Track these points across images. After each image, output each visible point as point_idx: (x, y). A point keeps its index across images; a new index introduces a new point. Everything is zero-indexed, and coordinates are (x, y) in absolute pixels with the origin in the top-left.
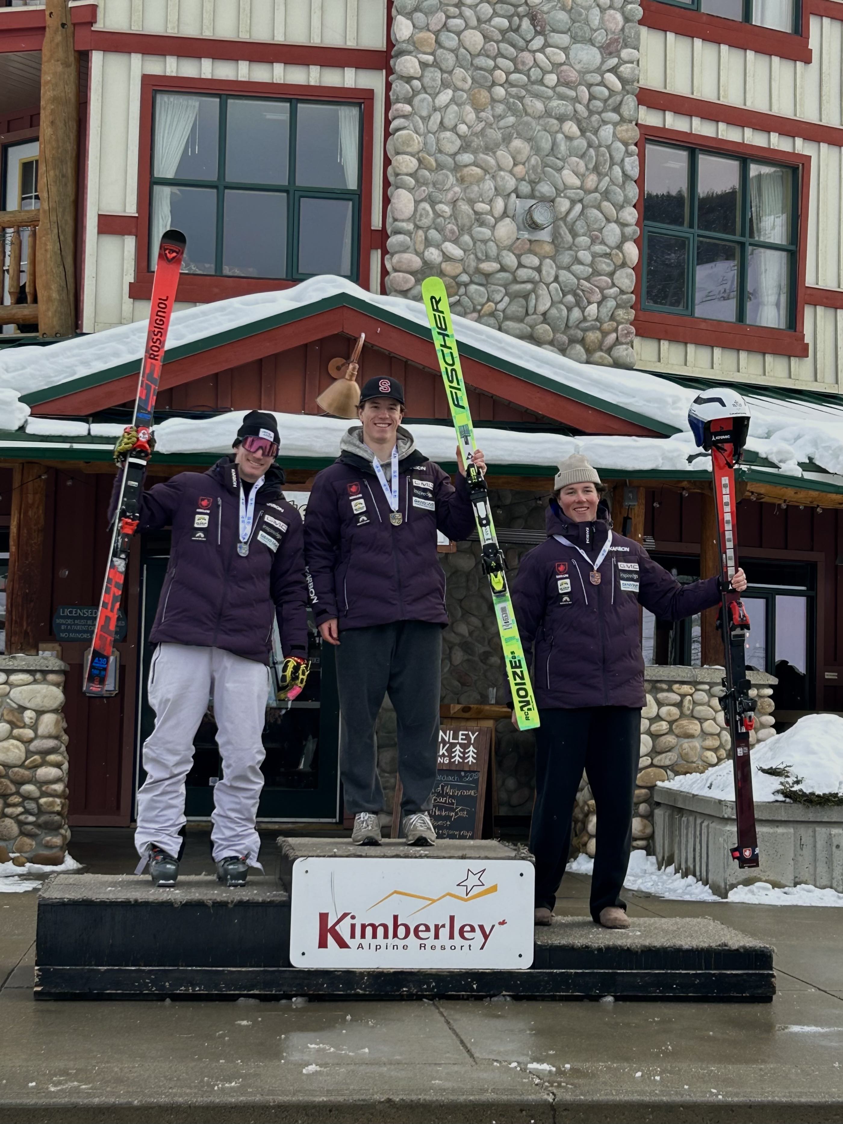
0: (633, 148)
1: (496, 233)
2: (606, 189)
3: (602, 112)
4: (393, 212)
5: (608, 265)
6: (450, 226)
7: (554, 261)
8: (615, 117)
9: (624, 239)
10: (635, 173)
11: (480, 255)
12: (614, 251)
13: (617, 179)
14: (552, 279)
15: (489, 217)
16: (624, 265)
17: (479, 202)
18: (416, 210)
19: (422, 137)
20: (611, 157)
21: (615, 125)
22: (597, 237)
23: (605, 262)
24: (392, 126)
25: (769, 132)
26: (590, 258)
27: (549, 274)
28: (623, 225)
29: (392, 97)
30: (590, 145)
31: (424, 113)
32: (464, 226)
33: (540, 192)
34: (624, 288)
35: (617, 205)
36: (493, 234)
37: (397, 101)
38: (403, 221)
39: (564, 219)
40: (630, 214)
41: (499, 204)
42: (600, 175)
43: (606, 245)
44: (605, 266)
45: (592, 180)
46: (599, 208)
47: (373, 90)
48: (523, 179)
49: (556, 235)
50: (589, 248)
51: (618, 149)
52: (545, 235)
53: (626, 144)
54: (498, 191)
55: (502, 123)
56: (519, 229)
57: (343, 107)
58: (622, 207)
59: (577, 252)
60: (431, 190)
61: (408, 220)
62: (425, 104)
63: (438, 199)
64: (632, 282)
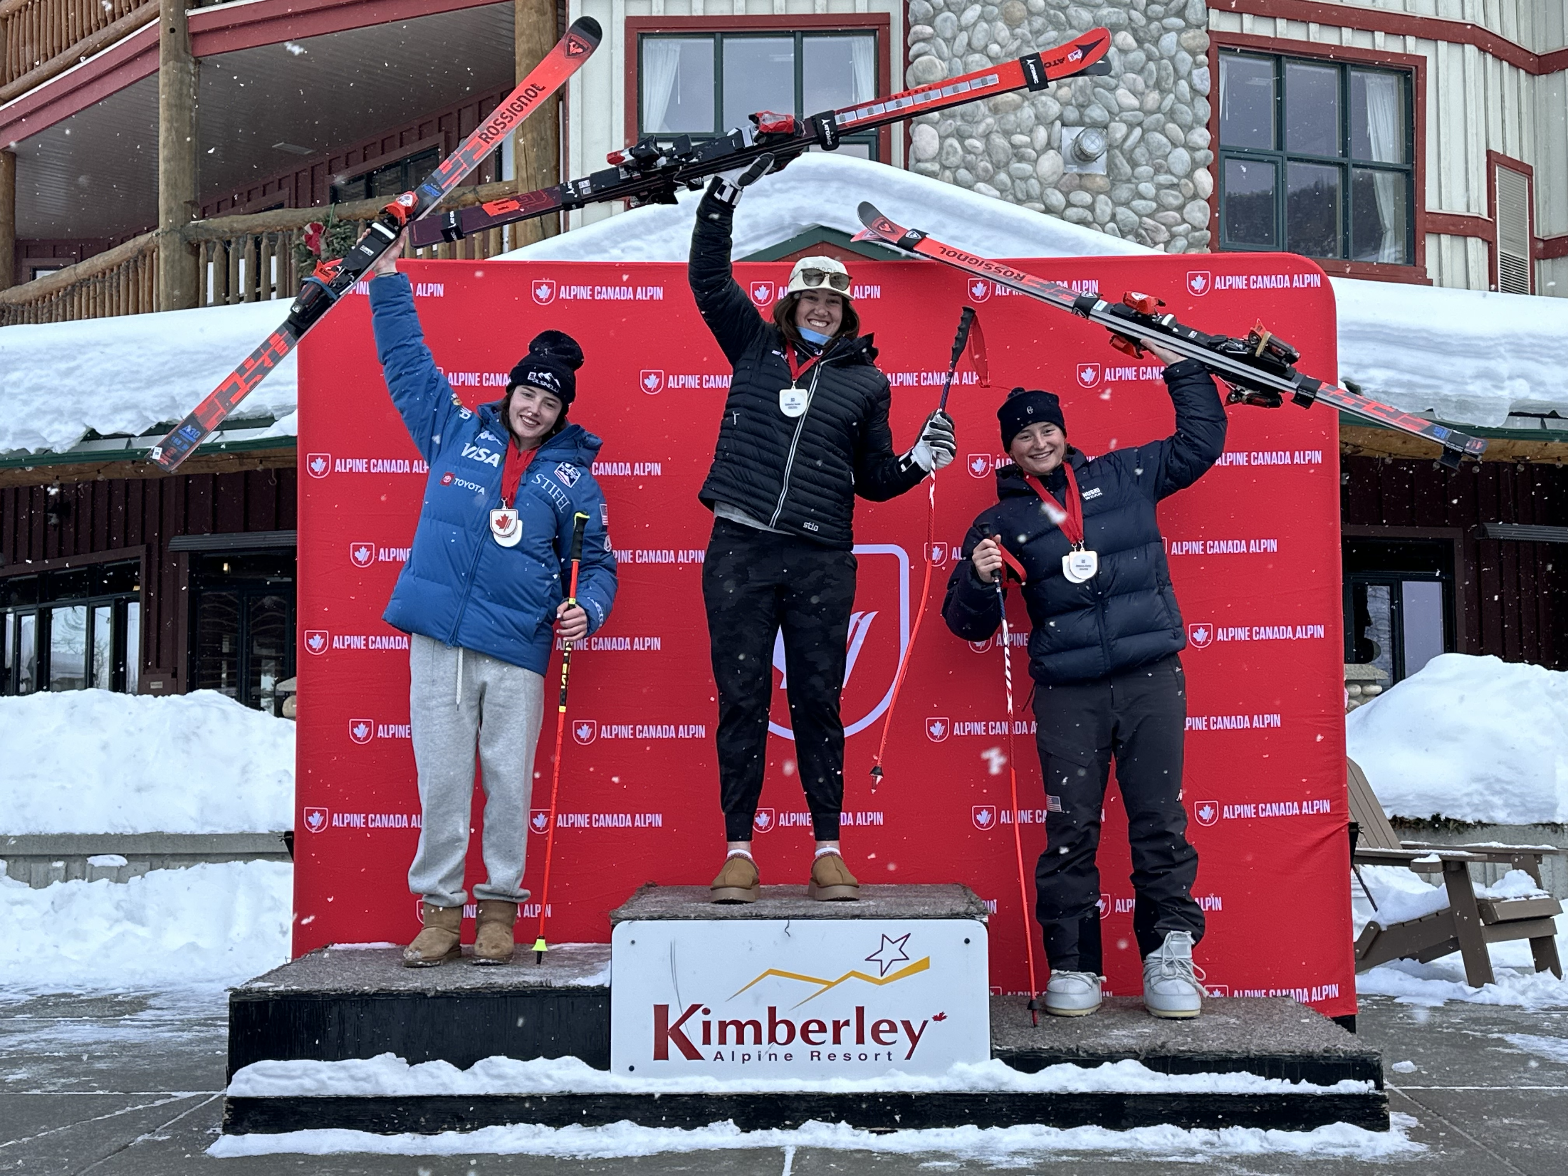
0: (1202, 58)
1: (1038, 169)
2: (1171, 108)
3: (1163, 18)
4: (915, 153)
5: (1176, 197)
6: (982, 164)
7: (1110, 198)
8: (1179, 22)
9: (1195, 165)
10: (1205, 86)
11: (1020, 196)
12: (1184, 181)
13: (1184, 95)
14: (1108, 219)
15: (1030, 150)
16: (1195, 196)
17: (1017, 133)
18: (941, 148)
19: (947, 63)
20: (1175, 70)
21: (1179, 31)
22: (1161, 166)
23: (1172, 195)
24: (912, 53)
25: (1373, 32)
26: (1154, 191)
27: (1103, 212)
28: (1192, 149)
29: (911, 19)
30: (1149, 58)
31: (948, 34)
32: (999, 162)
33: (1091, 118)
34: (1196, 223)
35: (1185, 126)
36: (1035, 170)
37: (916, 23)
38: (926, 161)
39: (1120, 147)
40: (1201, 136)
41: (1041, 134)
42: (1163, 92)
43: (1172, 174)
44: (1172, 198)
45: (1153, 97)
46: (1163, 132)
47: (889, 14)
48: (1069, 104)
49: (1111, 166)
50: (1152, 178)
51: (1184, 60)
52: (1099, 168)
53: (1193, 53)
54: (1039, 119)
55: (1041, 39)
56: (1066, 163)
57: (855, 38)
58: (1191, 128)
59: (1137, 186)
60: (959, 123)
61: (934, 159)
62: (949, 24)
63: (967, 134)
64: (1205, 215)
